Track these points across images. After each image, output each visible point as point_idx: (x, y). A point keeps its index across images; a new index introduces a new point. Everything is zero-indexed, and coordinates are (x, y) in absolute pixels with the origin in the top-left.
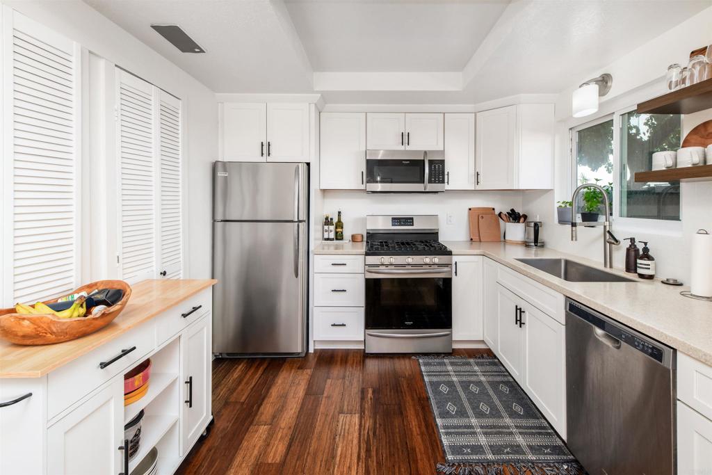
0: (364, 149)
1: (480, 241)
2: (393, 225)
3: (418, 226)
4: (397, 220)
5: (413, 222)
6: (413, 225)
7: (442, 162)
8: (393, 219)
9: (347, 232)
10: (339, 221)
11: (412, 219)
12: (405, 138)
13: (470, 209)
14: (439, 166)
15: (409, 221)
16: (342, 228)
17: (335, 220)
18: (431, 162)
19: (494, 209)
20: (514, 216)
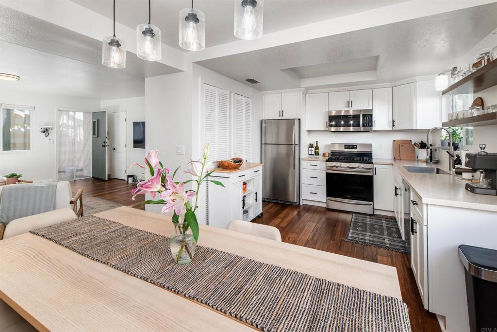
0: (328, 111)
1: (400, 159)
2: (345, 148)
3: (359, 149)
4: (347, 146)
5: (356, 147)
6: (356, 149)
7: (371, 116)
8: (345, 145)
9: (321, 151)
10: (317, 146)
11: (356, 145)
12: (349, 104)
13: (394, 141)
14: (369, 118)
15: (354, 146)
16: (318, 149)
17: (315, 145)
18: (364, 116)
19: (411, 141)
20: (423, 145)
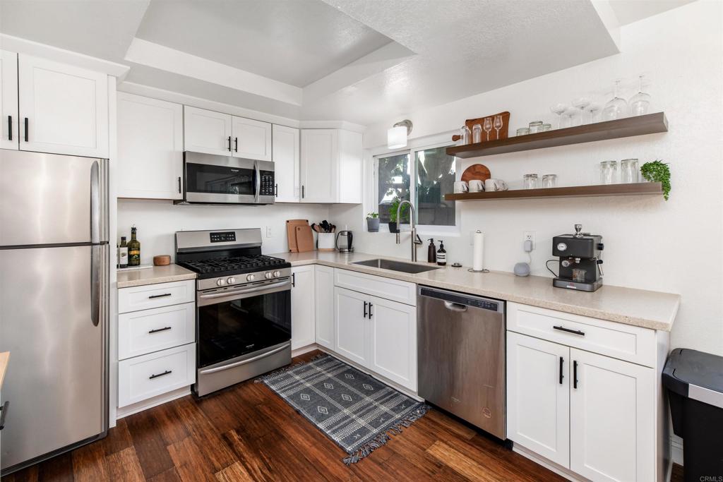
0: (182, 151)
1: (298, 252)
2: (212, 241)
3: (240, 241)
4: (215, 236)
5: (234, 237)
6: (235, 240)
7: (272, 174)
8: (211, 234)
9: (146, 255)
10: (134, 240)
11: (234, 233)
12: (232, 143)
13: (288, 221)
14: (269, 178)
15: (230, 235)
16: (139, 249)
17: (128, 240)
18: (262, 173)
19: (307, 221)
20: (327, 227)
